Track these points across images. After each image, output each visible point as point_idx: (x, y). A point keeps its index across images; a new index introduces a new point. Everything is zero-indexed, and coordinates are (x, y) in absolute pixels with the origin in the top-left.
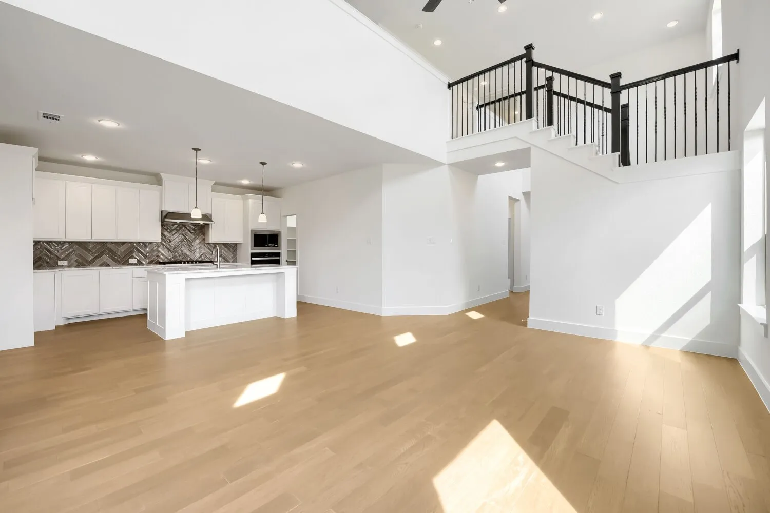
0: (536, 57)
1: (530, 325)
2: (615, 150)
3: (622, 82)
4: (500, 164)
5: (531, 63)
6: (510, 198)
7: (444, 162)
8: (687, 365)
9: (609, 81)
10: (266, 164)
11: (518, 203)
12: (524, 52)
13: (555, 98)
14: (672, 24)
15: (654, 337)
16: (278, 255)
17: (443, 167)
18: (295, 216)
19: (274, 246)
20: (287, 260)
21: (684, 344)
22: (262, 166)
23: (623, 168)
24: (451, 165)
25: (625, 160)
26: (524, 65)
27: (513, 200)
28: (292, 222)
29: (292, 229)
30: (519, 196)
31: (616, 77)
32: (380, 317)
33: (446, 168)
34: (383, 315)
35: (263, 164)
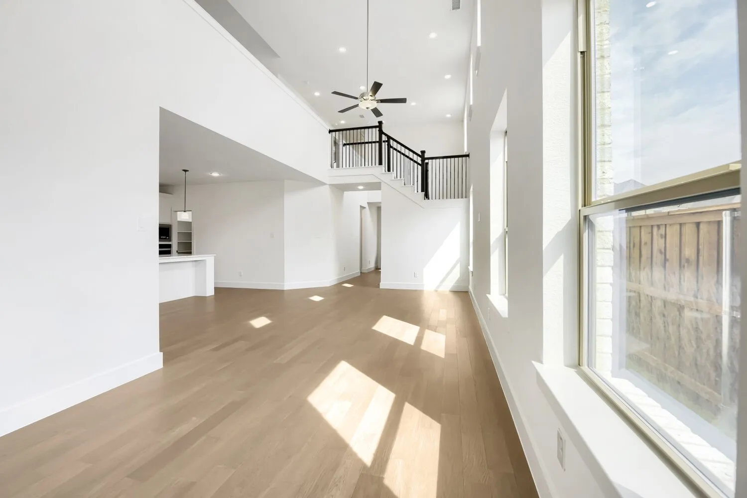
0: (384, 130)
1: (381, 287)
2: (422, 191)
3: (426, 156)
4: (361, 187)
5: (381, 132)
6: (361, 206)
7: (325, 182)
8: (451, 296)
9: (420, 154)
10: (187, 171)
11: (365, 209)
12: (378, 124)
13: (391, 149)
14: (448, 116)
15: (439, 286)
16: (170, 246)
17: (325, 186)
18: (191, 212)
19: (166, 238)
20: (177, 251)
21: (451, 287)
22: (184, 172)
23: (427, 200)
24: (332, 186)
25: (427, 196)
26: (378, 132)
27: (362, 208)
28: (184, 217)
29: (188, 224)
30: (366, 205)
31: (423, 152)
32: (283, 291)
33: (327, 187)
34: (285, 289)
35: (185, 171)
